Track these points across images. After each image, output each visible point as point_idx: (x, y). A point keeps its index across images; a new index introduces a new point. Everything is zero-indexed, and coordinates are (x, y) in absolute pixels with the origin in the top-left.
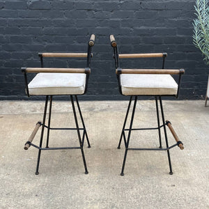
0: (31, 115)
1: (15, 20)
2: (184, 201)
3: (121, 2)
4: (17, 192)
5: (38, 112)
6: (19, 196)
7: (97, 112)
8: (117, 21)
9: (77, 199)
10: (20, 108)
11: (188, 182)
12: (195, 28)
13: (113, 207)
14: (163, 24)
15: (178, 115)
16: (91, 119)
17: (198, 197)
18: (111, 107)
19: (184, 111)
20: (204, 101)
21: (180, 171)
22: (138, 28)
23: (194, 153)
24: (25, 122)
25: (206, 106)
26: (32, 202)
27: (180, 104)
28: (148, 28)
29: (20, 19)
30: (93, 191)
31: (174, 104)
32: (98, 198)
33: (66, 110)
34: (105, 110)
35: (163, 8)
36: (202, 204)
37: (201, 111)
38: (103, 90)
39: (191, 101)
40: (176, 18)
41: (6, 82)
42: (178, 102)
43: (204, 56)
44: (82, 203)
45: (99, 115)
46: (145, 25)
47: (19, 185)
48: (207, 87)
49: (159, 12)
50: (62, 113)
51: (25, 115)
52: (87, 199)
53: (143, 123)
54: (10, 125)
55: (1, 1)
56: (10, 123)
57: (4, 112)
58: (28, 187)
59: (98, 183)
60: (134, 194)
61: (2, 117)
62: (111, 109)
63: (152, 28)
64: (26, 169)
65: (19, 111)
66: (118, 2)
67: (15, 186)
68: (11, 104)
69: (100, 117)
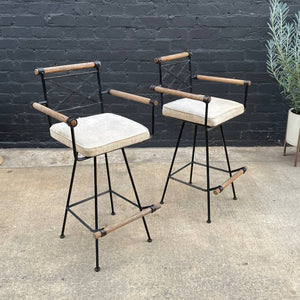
0: (49, 168)
1: (28, 41)
2: (260, 285)
3: (171, 17)
4: (36, 274)
5: (59, 164)
6: (39, 280)
7: (138, 164)
9: (118, 284)
10: (35, 159)
11: (264, 259)
12: (270, 52)
13: (166, 294)
14: (227, 45)
17: (278, 279)
18: (158, 156)
19: (255, 161)
20: (283, 148)
21: (253, 244)
22: (193, 51)
23: (272, 219)
24: (43, 179)
25: (285, 155)
26: (57, 288)
28: (206, 51)
29: (35, 39)
30: (139, 272)
31: (242, 152)
32: (146, 281)
34: (150, 160)
35: (227, 24)
36: (285, 289)
39: (264, 148)
40: (243, 37)
41: (15, 124)
42: (248, 149)
43: (282, 88)
44: (124, 289)
45: (141, 167)
46: (202, 47)
49: (221, 30)
51: (41, 168)
52: (130, 284)
54: (22, 183)
55: (9, 15)
56: (21, 180)
57: (13, 164)
58: (51, 268)
59: (145, 262)
60: (194, 276)
61: (9, 172)
62: (158, 159)
63: (212, 51)
64: (46, 243)
65: (33, 163)
66: (166, 16)
67: (33, 266)
68: (22, 153)
69: (144, 171)
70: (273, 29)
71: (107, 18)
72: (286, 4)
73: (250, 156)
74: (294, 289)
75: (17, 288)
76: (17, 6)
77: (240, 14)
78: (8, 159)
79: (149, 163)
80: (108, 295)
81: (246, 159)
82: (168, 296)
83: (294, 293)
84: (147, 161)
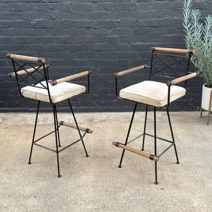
2: (171, 202)
3: (118, 20)
5: (41, 123)
6: (19, 197)
7: (96, 123)
8: (115, 38)
9: (72, 200)
10: (24, 120)
11: (176, 186)
12: (188, 43)
14: (158, 39)
17: (184, 199)
18: (110, 118)
20: (200, 112)
21: (169, 176)
22: (134, 44)
23: (186, 160)
24: (28, 133)
25: (201, 117)
27: (176, 115)
28: (143, 43)
30: (88, 193)
32: (92, 199)
35: (157, 24)
36: (188, 206)
38: (103, 102)
39: (187, 112)
40: (170, 34)
41: (11, 95)
42: (175, 113)
44: (76, 203)
45: (97, 125)
46: (141, 41)
47: (20, 187)
48: (201, 99)
49: (154, 29)
51: (28, 126)
52: (81, 200)
54: (14, 135)
55: (7, 21)
56: (13, 133)
57: (9, 123)
58: (28, 190)
59: (93, 187)
60: (125, 196)
61: (6, 128)
62: (110, 120)
63: (148, 44)
64: (27, 174)
65: (23, 122)
66: (115, 20)
67: (16, 189)
68: (15, 116)
69: (99, 127)
71: (74, 22)
72: (198, 10)
74: (195, 205)
76: (12, 15)
77: (167, 17)
78: (6, 119)
79: (103, 123)
80: (65, 207)
82: (106, 208)
83: (194, 208)
84: (103, 121)
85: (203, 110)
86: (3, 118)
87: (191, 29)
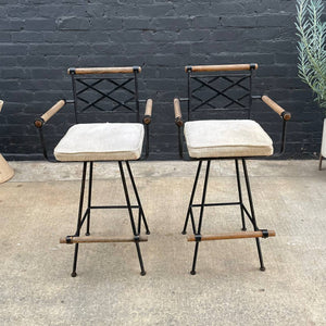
0: (61, 183)
1: (39, 47)
2: (275, 314)
3: (192, 17)
4: (35, 295)
5: (72, 178)
6: (37, 302)
7: (157, 178)
8: (186, 45)
9: (120, 308)
10: (47, 172)
11: (284, 286)
12: (302, 54)
13: (171, 321)
14: (254, 48)
15: (277, 182)
16: (148, 189)
17: (297, 308)
18: (178, 170)
19: (286, 176)
20: (318, 161)
21: (273, 268)
22: (215, 54)
23: (297, 241)
24: (53, 194)
25: (320, 169)
26: (56, 311)
27: (281, 166)
28: (231, 53)
29: (47, 44)
30: (145, 296)
31: (272, 166)
32: (151, 306)
33: (111, 175)
34: (169, 175)
35: (253, 24)
36: (303, 319)
37: (313, 177)
38: (167, 145)
40: (273, 38)
41: (27, 135)
42: (279, 162)
43: (316, 95)
44: (126, 314)
45: (159, 182)
46: (227, 50)
47: (38, 286)
49: (247, 31)
50: (106, 180)
51: (53, 182)
52: (133, 309)
53: (224, 196)
54: (31, 198)
55: (18, 19)
56: (31, 194)
57: (24, 177)
58: (51, 289)
59: (152, 285)
60: (203, 302)
61: (19, 186)
62: (178, 173)
63: (238, 54)
64: (49, 262)
65: (45, 177)
66: (187, 17)
67: (33, 288)
68: (34, 166)
69: (161, 186)
70: (301, 29)
71: (123, 20)
72: (319, 1)
73: (281, 170)
74: (314, 319)
75: (14, 310)
77: (268, 12)
78: (20, 172)
79: (168, 178)
80: (109, 320)
81: (276, 173)
82: (173, 323)
83: (313, 324)
84: (167, 175)
85: (323, 158)
86: (15, 170)
87: (309, 31)
